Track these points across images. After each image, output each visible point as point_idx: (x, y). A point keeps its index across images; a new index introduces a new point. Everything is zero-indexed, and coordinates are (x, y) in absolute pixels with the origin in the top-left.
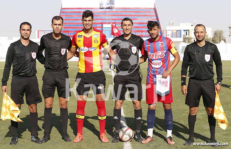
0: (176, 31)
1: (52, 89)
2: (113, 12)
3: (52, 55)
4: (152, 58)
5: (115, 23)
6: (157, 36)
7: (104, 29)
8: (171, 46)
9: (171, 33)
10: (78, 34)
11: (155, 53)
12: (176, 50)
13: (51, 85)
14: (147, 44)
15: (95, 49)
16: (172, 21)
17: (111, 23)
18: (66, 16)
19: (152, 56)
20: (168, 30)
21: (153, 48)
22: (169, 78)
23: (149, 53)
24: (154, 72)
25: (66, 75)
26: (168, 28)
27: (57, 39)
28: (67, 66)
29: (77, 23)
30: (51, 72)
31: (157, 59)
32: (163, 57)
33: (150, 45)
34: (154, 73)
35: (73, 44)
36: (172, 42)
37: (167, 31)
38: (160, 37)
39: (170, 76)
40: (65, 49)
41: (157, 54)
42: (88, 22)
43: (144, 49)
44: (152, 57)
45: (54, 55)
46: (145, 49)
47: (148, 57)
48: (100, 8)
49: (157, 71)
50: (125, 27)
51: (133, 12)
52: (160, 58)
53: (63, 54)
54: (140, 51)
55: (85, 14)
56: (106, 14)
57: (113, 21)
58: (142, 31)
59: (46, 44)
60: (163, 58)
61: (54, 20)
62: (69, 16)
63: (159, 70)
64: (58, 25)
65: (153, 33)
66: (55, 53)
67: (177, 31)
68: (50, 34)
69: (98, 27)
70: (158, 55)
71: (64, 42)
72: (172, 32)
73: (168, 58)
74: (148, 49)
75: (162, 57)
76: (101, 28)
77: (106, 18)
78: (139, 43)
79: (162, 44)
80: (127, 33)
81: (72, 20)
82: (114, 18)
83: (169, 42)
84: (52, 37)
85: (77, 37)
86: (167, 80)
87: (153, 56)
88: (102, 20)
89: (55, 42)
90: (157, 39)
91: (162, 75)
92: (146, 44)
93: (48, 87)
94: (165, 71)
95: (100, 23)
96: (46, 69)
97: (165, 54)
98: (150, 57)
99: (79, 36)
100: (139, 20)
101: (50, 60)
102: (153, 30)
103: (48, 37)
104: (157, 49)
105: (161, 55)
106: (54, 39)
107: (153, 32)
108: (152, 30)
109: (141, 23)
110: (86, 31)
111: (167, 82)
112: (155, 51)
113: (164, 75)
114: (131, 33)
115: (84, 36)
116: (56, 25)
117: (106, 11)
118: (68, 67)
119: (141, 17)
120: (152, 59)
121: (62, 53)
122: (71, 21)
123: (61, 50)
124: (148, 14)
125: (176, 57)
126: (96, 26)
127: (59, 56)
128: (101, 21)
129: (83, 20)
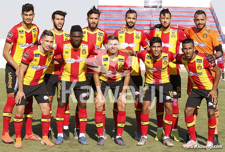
48: (145, 7)
56: (153, 14)
62: (109, 15)
69: (145, 30)
77: (154, 19)
81: (112, 20)
85: (19, 32)
115: (25, 31)
122: (112, 22)
126: (142, 29)
129: (23, 14)
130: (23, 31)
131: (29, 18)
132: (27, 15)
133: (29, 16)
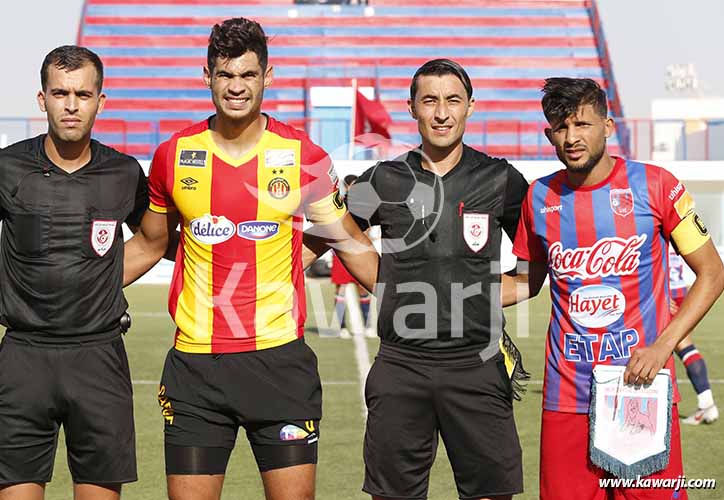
0: (703, 127)
1: (41, 441)
2: (365, 20)
3: (40, 254)
4: (572, 274)
5: (372, 83)
6: (595, 160)
7: (314, 114)
8: (673, 211)
9: (678, 134)
10: (185, 144)
11: (585, 249)
12: (704, 231)
13: (37, 419)
14: (544, 199)
15: (271, 228)
16: (682, 72)
17: (354, 82)
18: (115, 40)
19: (571, 264)
20: (659, 121)
21: (579, 222)
22: (661, 383)
23: (557, 249)
24: (581, 350)
25: (115, 367)
26: (661, 108)
27: (71, 167)
28: (123, 319)
29: (170, 81)
30: (35, 351)
31: (598, 281)
32: (629, 269)
33: (559, 208)
34: (584, 357)
35: (154, 196)
36: (678, 188)
37: (658, 127)
38: (614, 162)
39: (667, 371)
40: (115, 223)
41: (599, 254)
42: (237, 85)
43: (529, 224)
44: (569, 270)
45: (54, 257)
46: (535, 229)
47: (549, 270)
48: (297, 2)
49: (596, 346)
50: (428, 112)
51: (474, 21)
52: (612, 272)
53: (101, 248)
54: (505, 237)
55: (225, 39)
56: (328, 34)
57: (366, 72)
58: (519, 127)
59: (8, 196)
60: (627, 272)
61: (51, 68)
62: (128, 40)
63: (607, 340)
64: (72, 96)
65: (572, 140)
66: (58, 243)
67: (710, 123)
68: (34, 145)
69: (283, 103)
70: (605, 258)
71: (107, 184)
72: (683, 129)
73: (661, 276)
74: (549, 226)
75: (623, 269)
76: (300, 109)
78: (500, 198)
79: (626, 201)
80: (443, 142)
82: (371, 52)
83: (666, 192)
84: (39, 158)
85: (178, 160)
86: (654, 396)
87: (578, 265)
88: (304, 62)
89: (56, 183)
90: (599, 173)
91: (626, 365)
92: (540, 200)
93: (18, 430)
94: (640, 346)
95: (293, 83)
96: (13, 334)
97: (639, 253)
98: (561, 269)
99: (186, 155)
100: (505, 64)
101: (33, 281)
102: (572, 127)
103: (20, 161)
104: (598, 225)
105: (619, 260)
106: (54, 169)
107: (573, 134)
108: (566, 127)
109: (515, 83)
110: (229, 127)
111: (652, 403)
112: (586, 237)
113: (639, 366)
114: (458, 141)
115: (215, 157)
116: (65, 93)
117: (327, 16)
118: (128, 324)
119: (514, 49)
120: (573, 279)
121: (96, 245)
122: (138, 72)
123: (91, 231)
124: (553, 32)
125: (705, 270)
127: (80, 259)
128: (298, 72)
129: (211, 70)
130: (201, 155)
131: (237, 90)
132: (230, 76)
133: (237, 78)
